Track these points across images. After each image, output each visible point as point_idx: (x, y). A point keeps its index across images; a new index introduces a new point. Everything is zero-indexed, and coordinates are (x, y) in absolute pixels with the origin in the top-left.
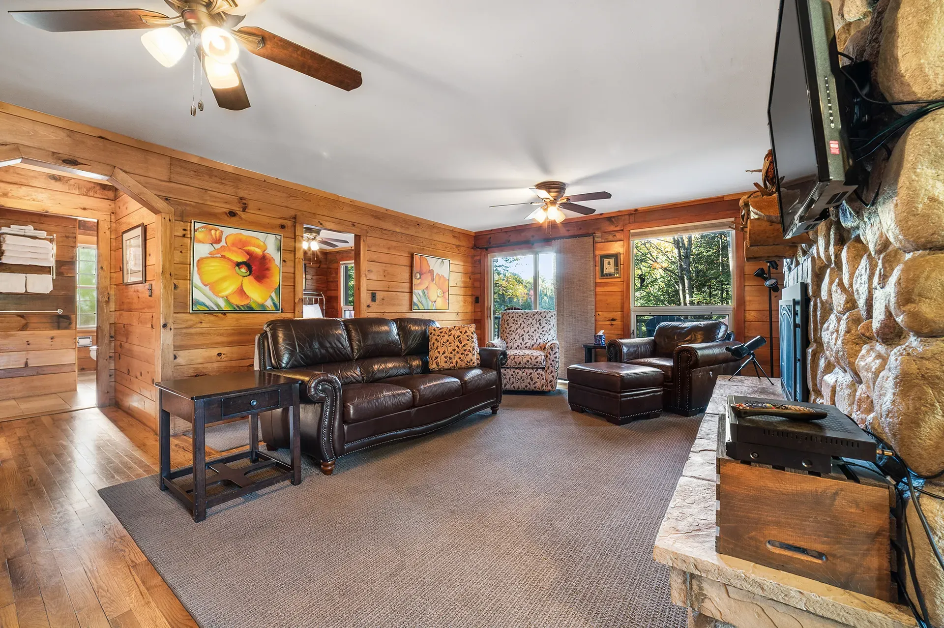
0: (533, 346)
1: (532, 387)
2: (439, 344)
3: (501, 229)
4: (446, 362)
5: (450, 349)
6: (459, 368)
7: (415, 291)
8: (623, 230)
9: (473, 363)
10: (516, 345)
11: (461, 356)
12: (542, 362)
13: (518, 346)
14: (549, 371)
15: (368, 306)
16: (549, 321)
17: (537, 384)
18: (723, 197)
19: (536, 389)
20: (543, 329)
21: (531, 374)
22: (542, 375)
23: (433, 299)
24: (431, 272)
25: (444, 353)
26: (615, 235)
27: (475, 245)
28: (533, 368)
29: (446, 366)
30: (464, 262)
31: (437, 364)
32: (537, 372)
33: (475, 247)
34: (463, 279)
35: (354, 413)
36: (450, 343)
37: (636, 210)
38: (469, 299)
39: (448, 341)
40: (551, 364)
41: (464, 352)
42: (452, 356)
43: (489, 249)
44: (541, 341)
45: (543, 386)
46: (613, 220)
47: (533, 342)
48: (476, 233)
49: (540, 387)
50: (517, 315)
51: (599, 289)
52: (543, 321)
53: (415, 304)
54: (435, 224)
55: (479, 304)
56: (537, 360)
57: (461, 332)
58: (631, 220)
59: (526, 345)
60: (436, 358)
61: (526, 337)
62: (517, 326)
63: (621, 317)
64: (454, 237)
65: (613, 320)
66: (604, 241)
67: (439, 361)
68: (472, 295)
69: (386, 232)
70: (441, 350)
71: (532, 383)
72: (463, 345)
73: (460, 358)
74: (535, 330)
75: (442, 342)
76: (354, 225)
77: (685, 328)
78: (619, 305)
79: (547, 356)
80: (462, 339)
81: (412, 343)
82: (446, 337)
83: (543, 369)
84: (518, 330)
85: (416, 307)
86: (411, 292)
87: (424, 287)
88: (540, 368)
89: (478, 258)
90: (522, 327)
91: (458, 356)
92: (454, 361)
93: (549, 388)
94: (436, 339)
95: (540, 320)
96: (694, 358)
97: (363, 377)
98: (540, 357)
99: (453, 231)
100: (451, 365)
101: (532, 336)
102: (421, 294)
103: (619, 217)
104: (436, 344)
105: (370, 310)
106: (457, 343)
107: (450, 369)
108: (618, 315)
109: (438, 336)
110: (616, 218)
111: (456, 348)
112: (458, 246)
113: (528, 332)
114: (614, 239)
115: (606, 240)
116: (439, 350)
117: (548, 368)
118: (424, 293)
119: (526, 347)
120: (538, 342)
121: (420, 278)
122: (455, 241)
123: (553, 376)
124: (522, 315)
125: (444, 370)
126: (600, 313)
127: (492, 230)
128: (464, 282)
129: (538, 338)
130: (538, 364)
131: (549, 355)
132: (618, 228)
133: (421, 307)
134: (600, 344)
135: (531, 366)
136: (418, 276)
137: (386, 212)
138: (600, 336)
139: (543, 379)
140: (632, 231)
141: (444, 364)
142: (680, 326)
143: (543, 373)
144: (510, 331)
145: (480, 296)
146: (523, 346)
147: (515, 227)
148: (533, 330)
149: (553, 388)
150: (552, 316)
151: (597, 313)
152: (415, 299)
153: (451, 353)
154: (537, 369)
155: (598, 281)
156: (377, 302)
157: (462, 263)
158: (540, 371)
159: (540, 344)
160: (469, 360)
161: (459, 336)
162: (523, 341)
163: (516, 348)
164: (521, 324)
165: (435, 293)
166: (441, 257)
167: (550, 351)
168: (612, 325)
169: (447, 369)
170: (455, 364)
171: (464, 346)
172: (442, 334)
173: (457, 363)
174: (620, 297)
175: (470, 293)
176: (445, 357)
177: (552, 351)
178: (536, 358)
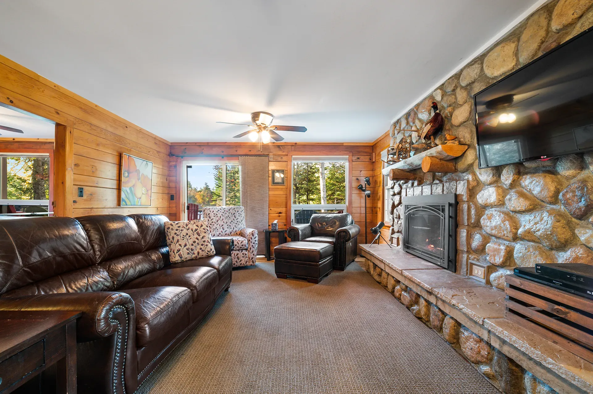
0: (231, 233)
1: (238, 264)
2: (179, 237)
3: (196, 143)
4: (188, 254)
5: (191, 242)
6: (200, 258)
7: (123, 188)
8: (287, 155)
9: (213, 252)
10: (218, 233)
11: (202, 247)
12: (246, 245)
13: (220, 234)
14: (251, 251)
15: (75, 202)
16: (241, 214)
17: (242, 261)
18: (343, 143)
19: (242, 265)
20: (237, 220)
21: (237, 254)
22: (246, 254)
23: (139, 196)
24: (138, 171)
25: (186, 245)
26: (282, 158)
27: (170, 153)
28: (239, 250)
29: (189, 257)
30: (163, 166)
31: (180, 256)
32: (243, 252)
33: (171, 155)
34: (161, 180)
35: (150, 332)
36: (189, 236)
37: (296, 143)
38: (166, 197)
39: (187, 234)
40: (252, 246)
41: (203, 243)
42: (193, 247)
43: (184, 158)
44: (237, 229)
45: (246, 262)
46: (281, 147)
47: (231, 230)
48: (172, 143)
49: (245, 263)
50: (217, 210)
51: (271, 193)
52: (237, 214)
53: (124, 200)
54: (141, 129)
55: (174, 201)
56: (242, 244)
57: (197, 226)
58: (292, 150)
59: (226, 233)
60: (179, 250)
61: (225, 226)
62: (217, 218)
63: (285, 211)
64: (156, 143)
65: (280, 213)
66: (274, 160)
67: (182, 253)
68: (168, 194)
69: (94, 128)
70: (182, 243)
71: (238, 261)
72: (201, 237)
73: (201, 249)
74: (232, 221)
75: (182, 236)
76: (58, 113)
77: (330, 217)
78: (284, 203)
79: (249, 240)
80: (199, 232)
81: (150, 238)
82: (185, 231)
83: (246, 249)
84: (218, 222)
85: (124, 203)
86: (119, 189)
87: (130, 184)
88: (245, 249)
89: (174, 163)
90: (221, 219)
91: (199, 247)
92: (196, 252)
93: (251, 263)
94: (176, 234)
95: (234, 214)
96: (348, 236)
97: (113, 282)
98: (245, 242)
99: (155, 138)
100: (194, 256)
101: (230, 226)
102: (129, 191)
103: (285, 146)
104: (176, 238)
105: (77, 205)
106: (196, 236)
107: (192, 260)
108: (283, 210)
109: (177, 230)
110: (283, 147)
111: (196, 240)
112: (158, 152)
113: (227, 223)
114: (281, 160)
115: (276, 161)
116: (180, 243)
117: (250, 248)
118: (130, 189)
119: (226, 234)
120: (235, 230)
121: (128, 176)
122: (155, 147)
123: (254, 255)
124: (220, 210)
125: (186, 261)
126: (272, 209)
127: (187, 143)
128: (162, 183)
129: (235, 227)
130: (243, 247)
131: (251, 239)
132: (284, 154)
133: (128, 203)
134: (276, 229)
135: (238, 249)
136: (126, 174)
137: (95, 108)
138: (276, 224)
139: (246, 257)
140: (293, 156)
141: (186, 256)
142: (327, 216)
143: (247, 253)
144: (212, 222)
145: (175, 195)
146: (224, 233)
147: (208, 143)
148: (230, 221)
149: (253, 263)
150: (242, 211)
151: (270, 208)
152: (123, 196)
153: (192, 245)
154: (242, 250)
155: (270, 187)
156: (85, 197)
157: (161, 167)
158: (244, 252)
159: (236, 231)
160: (209, 250)
161: (196, 230)
162: (224, 230)
163: (218, 236)
164: (220, 217)
165: (140, 191)
166: (146, 159)
167: (251, 236)
168: (279, 216)
169: (189, 260)
170: (197, 255)
171: (203, 238)
172: (181, 229)
173: (198, 253)
174: (284, 198)
175: (167, 192)
176: (187, 249)
177: (253, 236)
178: (242, 242)
